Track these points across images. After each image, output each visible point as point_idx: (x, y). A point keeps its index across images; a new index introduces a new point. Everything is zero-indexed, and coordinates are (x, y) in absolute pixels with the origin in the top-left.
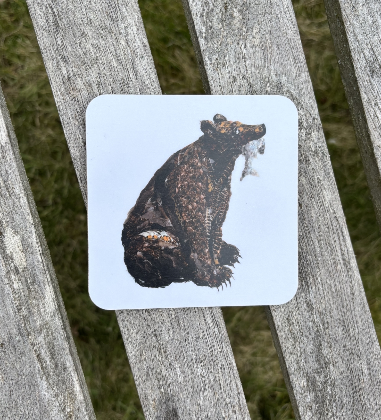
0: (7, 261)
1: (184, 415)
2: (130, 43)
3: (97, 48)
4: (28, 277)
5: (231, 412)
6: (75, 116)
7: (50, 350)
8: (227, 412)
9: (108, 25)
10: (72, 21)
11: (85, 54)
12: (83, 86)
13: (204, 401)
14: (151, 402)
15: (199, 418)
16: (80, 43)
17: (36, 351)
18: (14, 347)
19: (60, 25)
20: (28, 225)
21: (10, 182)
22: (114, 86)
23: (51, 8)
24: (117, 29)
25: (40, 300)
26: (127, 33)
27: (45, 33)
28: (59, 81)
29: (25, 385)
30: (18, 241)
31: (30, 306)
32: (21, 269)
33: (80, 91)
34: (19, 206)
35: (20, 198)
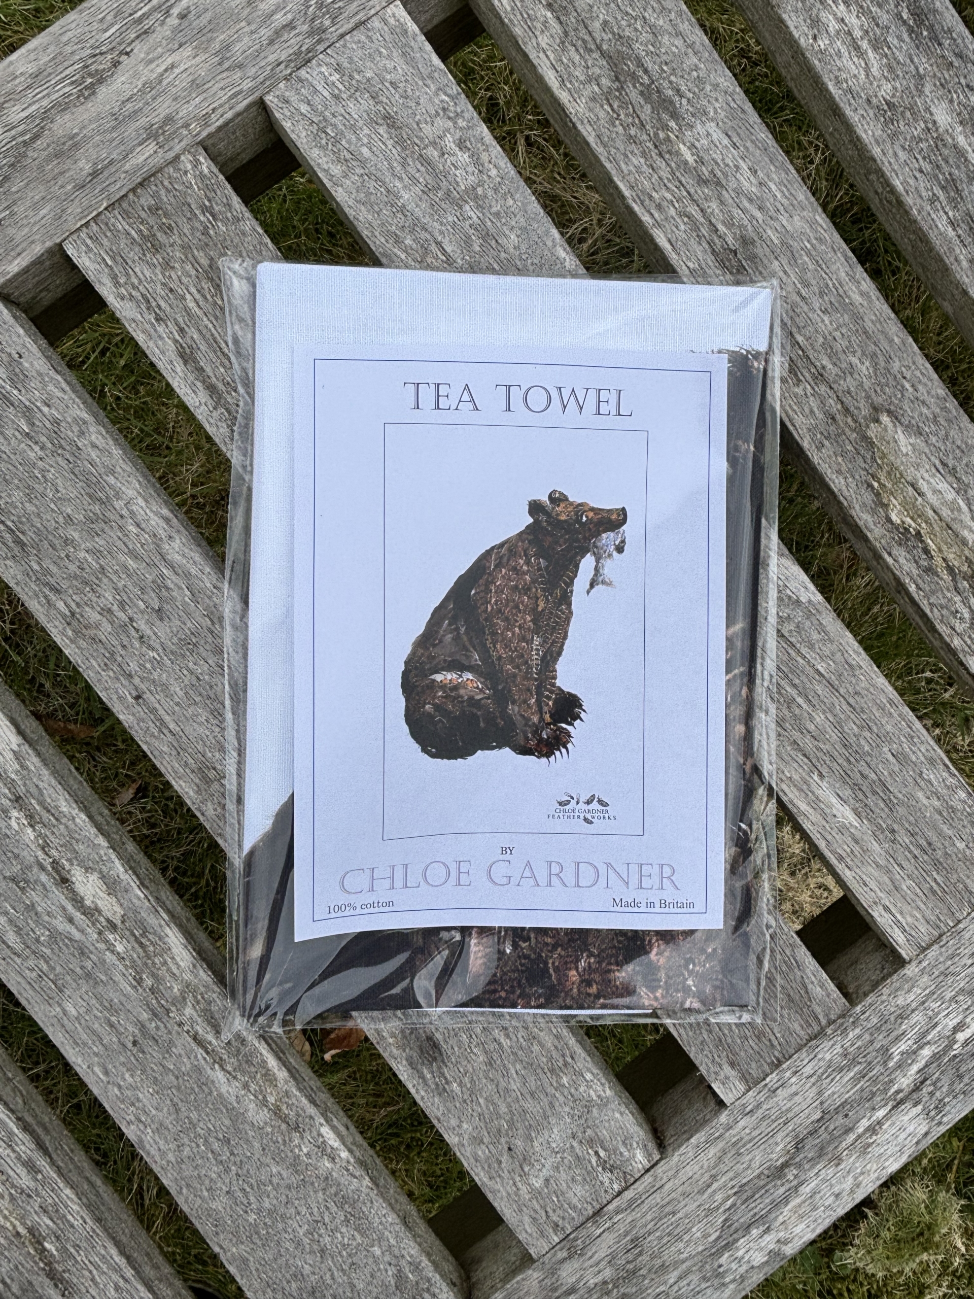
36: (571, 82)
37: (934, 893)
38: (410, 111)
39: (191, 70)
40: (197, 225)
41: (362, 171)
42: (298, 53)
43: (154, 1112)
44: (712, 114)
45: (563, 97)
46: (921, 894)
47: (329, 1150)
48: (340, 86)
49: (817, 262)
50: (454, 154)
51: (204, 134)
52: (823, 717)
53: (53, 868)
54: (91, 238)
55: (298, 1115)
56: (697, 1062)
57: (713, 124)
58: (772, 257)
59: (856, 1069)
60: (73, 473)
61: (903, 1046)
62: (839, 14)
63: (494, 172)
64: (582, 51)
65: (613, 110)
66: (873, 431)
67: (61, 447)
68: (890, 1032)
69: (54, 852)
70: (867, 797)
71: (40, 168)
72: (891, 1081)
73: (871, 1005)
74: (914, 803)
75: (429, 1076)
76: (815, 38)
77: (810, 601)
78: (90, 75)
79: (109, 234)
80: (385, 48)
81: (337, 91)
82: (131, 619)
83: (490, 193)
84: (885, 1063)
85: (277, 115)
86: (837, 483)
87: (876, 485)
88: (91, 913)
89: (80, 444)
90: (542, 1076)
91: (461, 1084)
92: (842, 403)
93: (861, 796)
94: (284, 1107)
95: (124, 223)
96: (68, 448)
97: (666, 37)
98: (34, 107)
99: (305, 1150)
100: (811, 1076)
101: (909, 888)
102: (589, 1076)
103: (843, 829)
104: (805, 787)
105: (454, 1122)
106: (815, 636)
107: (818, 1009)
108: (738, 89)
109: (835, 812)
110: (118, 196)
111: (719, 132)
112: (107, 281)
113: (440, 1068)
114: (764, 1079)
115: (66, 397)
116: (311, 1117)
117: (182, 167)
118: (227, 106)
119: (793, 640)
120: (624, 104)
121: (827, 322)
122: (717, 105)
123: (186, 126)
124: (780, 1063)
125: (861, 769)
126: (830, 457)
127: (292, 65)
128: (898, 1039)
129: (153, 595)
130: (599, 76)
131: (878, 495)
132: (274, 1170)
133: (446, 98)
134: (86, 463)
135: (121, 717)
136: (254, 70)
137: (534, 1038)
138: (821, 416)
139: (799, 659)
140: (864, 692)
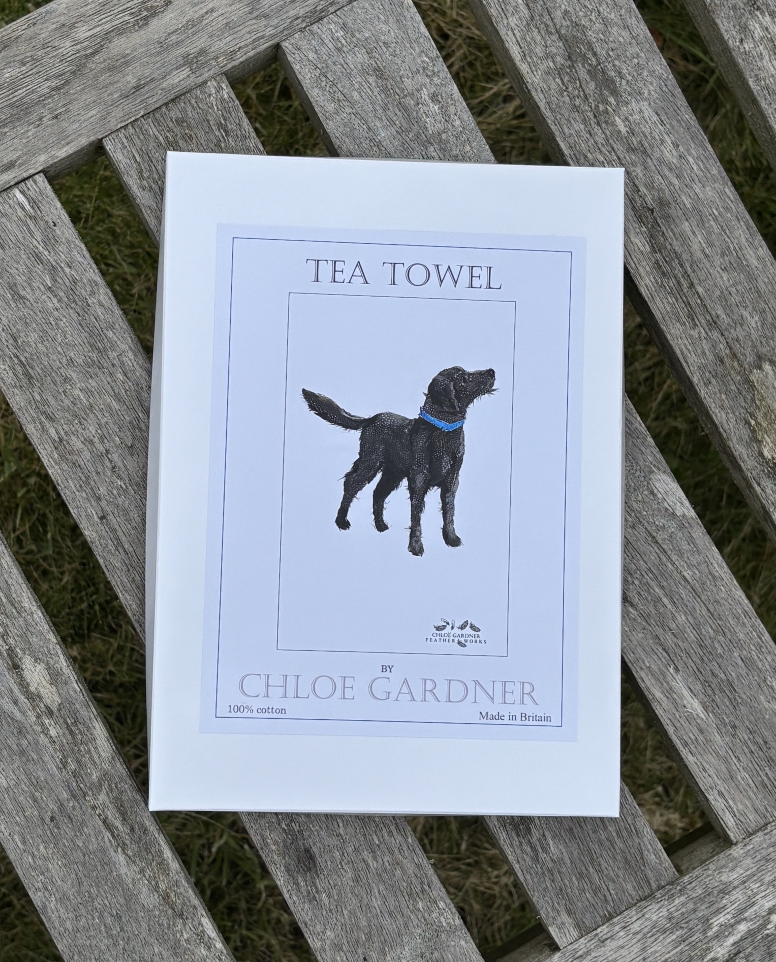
0: (34, 701)
1: (323, 854)
2: (129, 375)
3: (87, 392)
4: (66, 716)
5: (386, 835)
6: (81, 486)
7: (119, 810)
8: (380, 837)
9: (95, 359)
10: (48, 367)
11: (75, 404)
12: (81, 446)
13: (346, 829)
14: (274, 848)
15: (343, 854)
16: (65, 392)
17: (99, 815)
18: (70, 817)
19: (33, 374)
20: (51, 647)
21: (14, 595)
22: (122, 434)
23: (17, 357)
24: (108, 360)
25: (90, 744)
26: (122, 363)
27: (16, 391)
28: (49, 447)
29: (96, 866)
30: (42, 671)
31: (77, 755)
32: (55, 710)
33: (80, 453)
34: (33, 623)
35: (32, 613)
36: (531, 57)
37: (765, 786)
38: (396, 67)
39: (227, 15)
40: (212, 137)
41: (351, 110)
42: (314, 11)
43: (60, 883)
44: (646, 95)
45: (524, 68)
46: (753, 785)
47: (206, 939)
48: (343, 41)
49: (722, 227)
50: (427, 105)
51: (230, 66)
52: (684, 618)
53: (8, 655)
54: (127, 138)
55: (184, 904)
56: (538, 907)
57: (645, 103)
58: (684, 218)
59: (678, 933)
60: (80, 324)
61: (722, 919)
62: (765, 23)
63: (458, 123)
64: (543, 34)
65: (563, 83)
66: (755, 376)
67: (75, 301)
68: (712, 904)
69: (11, 641)
70: (715, 694)
71: (96, 77)
72: (708, 949)
73: (697, 877)
74: (756, 705)
75: (302, 884)
76: (741, 41)
77: (684, 516)
78: (147, 9)
79: (142, 137)
80: (384, 15)
81: (340, 45)
82: (107, 451)
83: (452, 140)
84: (705, 932)
85: (289, 58)
86: (720, 416)
87: (753, 422)
88: (34, 698)
89: (90, 302)
90: (400, 898)
91: (329, 896)
92: (731, 349)
93: (710, 693)
94: (172, 895)
95: (155, 130)
96: (80, 303)
97: (615, 29)
98: (98, 29)
99: (186, 936)
100: (637, 933)
101: (743, 779)
102: (441, 905)
103: (690, 719)
104: (661, 677)
105: (319, 928)
106: (685, 546)
107: (650, 874)
108: (671, 76)
109: (685, 702)
110: (153, 108)
111: (650, 110)
112: (133, 173)
113: (312, 878)
114: (596, 929)
115: (85, 262)
116: (195, 908)
117: (207, 90)
118: (250, 47)
119: (665, 547)
120: (573, 80)
121: (725, 279)
122: (651, 88)
123: (216, 58)
124: (611, 917)
125: (713, 668)
126: (715, 394)
127: (308, 20)
128: (718, 911)
129: (129, 434)
130: (555, 55)
131: (754, 431)
132: (156, 950)
133: (427, 60)
134: (92, 318)
135: (86, 533)
136: (276, 21)
137: (398, 864)
138: (711, 357)
139: (669, 565)
140: (722, 601)
